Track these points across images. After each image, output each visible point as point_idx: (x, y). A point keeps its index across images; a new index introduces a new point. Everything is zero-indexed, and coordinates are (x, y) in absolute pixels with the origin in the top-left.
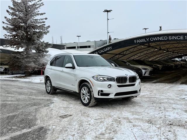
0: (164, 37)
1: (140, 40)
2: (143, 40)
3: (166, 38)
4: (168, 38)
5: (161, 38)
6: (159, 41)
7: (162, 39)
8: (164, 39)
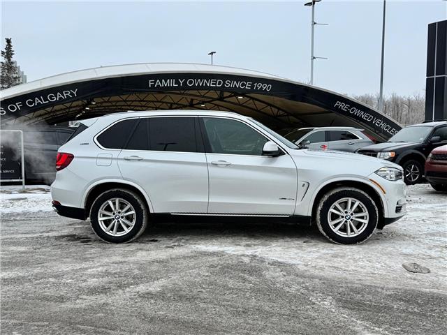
0: (216, 82)
1: (163, 81)
2: (170, 83)
3: (220, 83)
4: (224, 83)
5: (210, 83)
6: (206, 88)
7: (213, 84)
8: (216, 84)
